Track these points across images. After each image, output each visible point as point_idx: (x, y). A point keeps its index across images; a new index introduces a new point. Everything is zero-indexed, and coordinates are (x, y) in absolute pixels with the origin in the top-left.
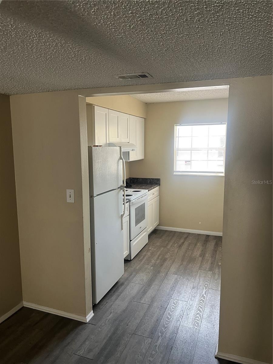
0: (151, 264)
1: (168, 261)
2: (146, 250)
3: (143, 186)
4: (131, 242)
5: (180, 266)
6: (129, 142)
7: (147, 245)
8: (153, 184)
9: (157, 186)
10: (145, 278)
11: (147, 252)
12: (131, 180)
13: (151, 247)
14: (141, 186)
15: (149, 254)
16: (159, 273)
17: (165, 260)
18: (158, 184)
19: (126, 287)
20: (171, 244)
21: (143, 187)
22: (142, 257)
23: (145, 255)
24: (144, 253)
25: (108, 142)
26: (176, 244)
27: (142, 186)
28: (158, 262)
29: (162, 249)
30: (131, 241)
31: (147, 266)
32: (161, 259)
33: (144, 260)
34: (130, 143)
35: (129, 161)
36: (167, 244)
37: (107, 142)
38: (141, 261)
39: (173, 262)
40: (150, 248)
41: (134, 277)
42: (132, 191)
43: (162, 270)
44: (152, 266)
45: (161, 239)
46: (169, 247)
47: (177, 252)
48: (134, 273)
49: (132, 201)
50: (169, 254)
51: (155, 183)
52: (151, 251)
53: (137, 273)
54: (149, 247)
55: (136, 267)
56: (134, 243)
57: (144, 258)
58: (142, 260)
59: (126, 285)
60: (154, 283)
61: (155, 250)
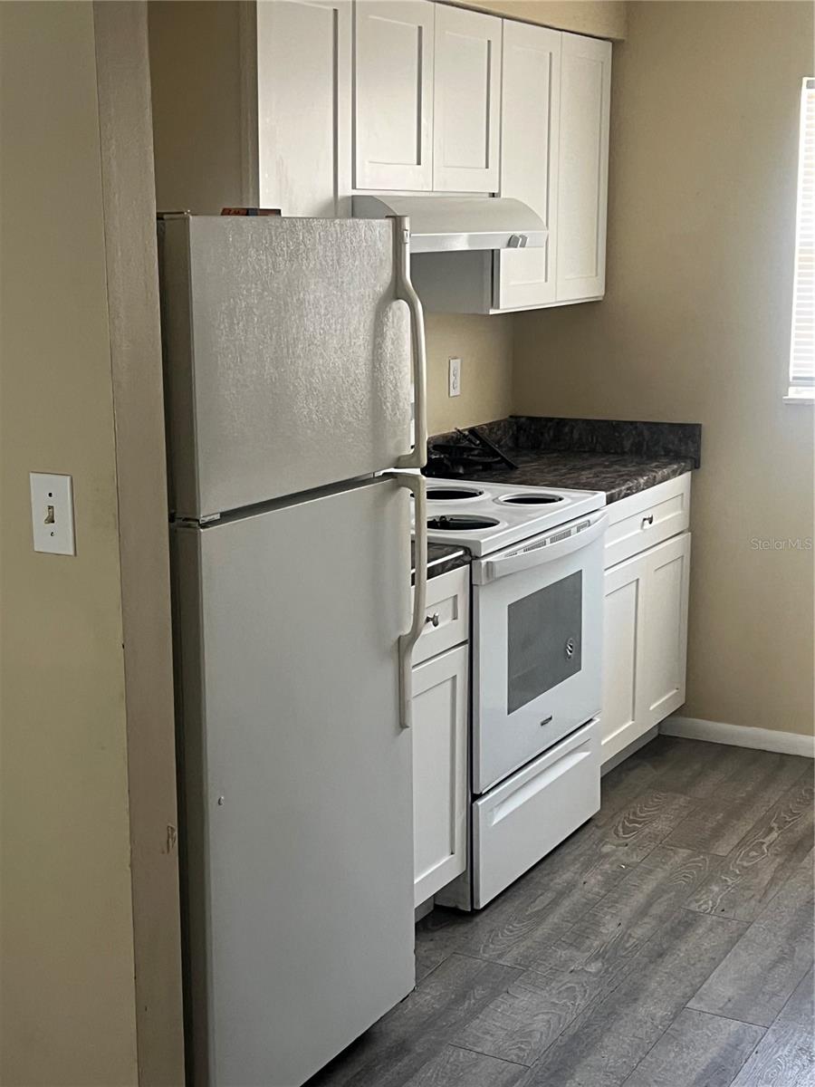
0: (596, 943)
1: (700, 931)
2: (581, 855)
3: (590, 468)
4: (480, 803)
5: (775, 964)
6: (496, 191)
7: (591, 829)
8: (653, 457)
9: (674, 474)
10: (539, 1024)
11: (586, 867)
12: (519, 428)
13: (616, 842)
14: (574, 469)
15: (593, 880)
16: (636, 1000)
17: (684, 924)
18: (684, 458)
19: (416, 1070)
20: (744, 827)
21: (585, 476)
22: (550, 895)
23: (571, 886)
24: (565, 877)
25: (345, 190)
26: (774, 835)
27: (583, 469)
28: (638, 932)
29: (678, 859)
30: (476, 797)
31: (563, 953)
32: (661, 920)
33: (554, 919)
34: (503, 195)
35: (492, 312)
36: (717, 833)
37: (340, 194)
38: (539, 924)
39: (732, 943)
40: (607, 849)
41: (473, 1014)
42: (502, 498)
43: (653, 985)
44: (596, 957)
45: (682, 800)
46: (723, 849)
47: (773, 881)
48: (479, 992)
49: (484, 561)
50: (716, 889)
51: (666, 455)
52: (612, 864)
53: (495, 993)
54: (601, 840)
55: (500, 956)
56: (495, 814)
57: (555, 903)
58: (541, 916)
59: (419, 1054)
60: (591, 1060)
61: (635, 859)
